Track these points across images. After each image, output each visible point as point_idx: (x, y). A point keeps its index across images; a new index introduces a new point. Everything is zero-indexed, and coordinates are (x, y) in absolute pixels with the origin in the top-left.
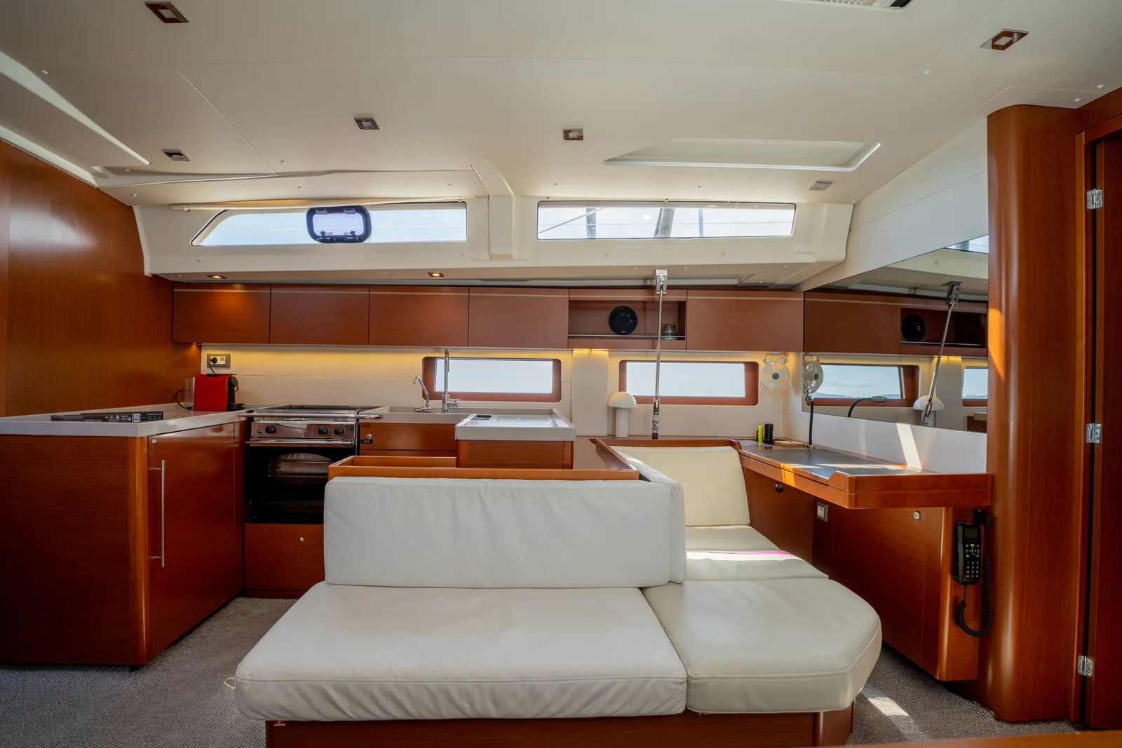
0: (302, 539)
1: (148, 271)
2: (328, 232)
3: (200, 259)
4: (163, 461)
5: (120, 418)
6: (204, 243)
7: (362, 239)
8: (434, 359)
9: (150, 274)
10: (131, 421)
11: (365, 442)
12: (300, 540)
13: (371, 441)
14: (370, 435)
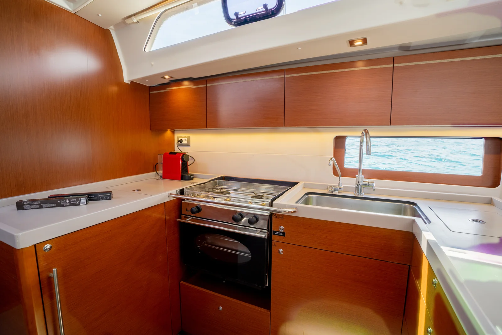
0: (221, 308)
1: (127, 79)
2: (241, 14)
3: (153, 63)
4: (55, 270)
5: (70, 202)
6: (152, 49)
7: (275, 12)
8: (344, 137)
9: (129, 81)
10: (79, 205)
11: (277, 233)
12: (219, 308)
13: (284, 234)
14: (283, 227)
